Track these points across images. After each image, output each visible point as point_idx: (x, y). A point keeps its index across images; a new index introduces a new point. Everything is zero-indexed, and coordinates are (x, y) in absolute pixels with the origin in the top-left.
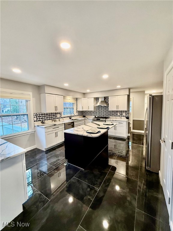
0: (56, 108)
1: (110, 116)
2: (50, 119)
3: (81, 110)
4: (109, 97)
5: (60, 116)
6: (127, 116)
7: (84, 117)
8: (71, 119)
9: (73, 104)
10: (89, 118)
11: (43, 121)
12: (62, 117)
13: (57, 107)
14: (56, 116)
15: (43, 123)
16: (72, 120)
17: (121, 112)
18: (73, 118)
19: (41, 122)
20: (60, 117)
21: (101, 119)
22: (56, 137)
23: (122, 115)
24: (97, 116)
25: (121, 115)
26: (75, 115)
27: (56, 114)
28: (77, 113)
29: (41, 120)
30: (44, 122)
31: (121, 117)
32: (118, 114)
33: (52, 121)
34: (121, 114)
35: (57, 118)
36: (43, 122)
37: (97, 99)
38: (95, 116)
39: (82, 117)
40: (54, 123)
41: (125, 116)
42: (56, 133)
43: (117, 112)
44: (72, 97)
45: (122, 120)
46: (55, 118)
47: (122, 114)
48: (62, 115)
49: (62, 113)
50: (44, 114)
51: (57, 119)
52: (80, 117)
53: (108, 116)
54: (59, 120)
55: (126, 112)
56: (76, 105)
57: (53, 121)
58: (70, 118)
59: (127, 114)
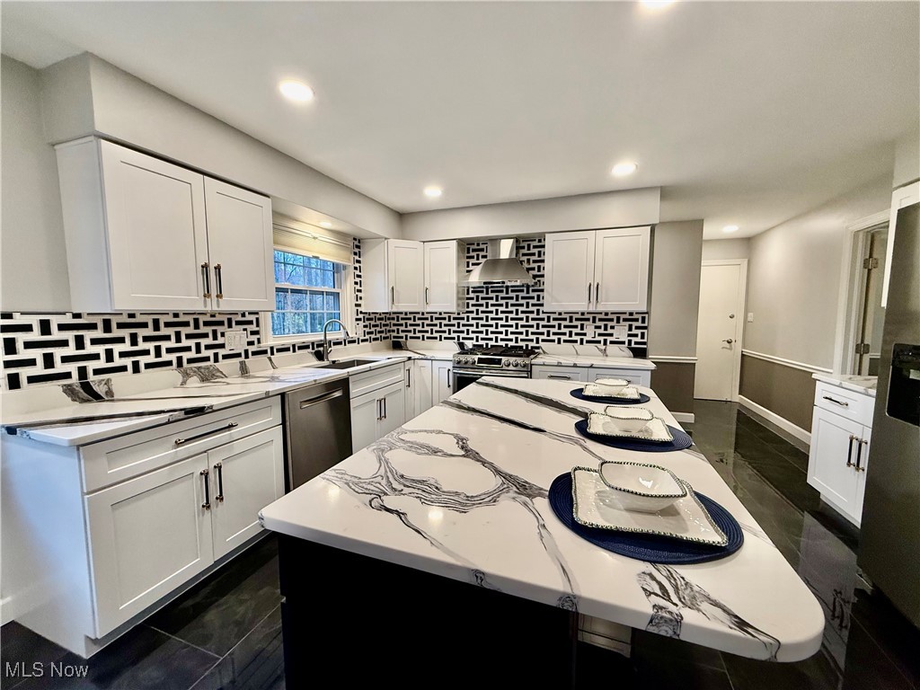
0: (211, 275)
1: (541, 344)
2: (169, 363)
3: (383, 307)
4: (549, 239)
5: (251, 343)
6: (634, 339)
7: (397, 346)
8: (326, 363)
9: (337, 268)
10: (429, 354)
11: (91, 378)
12: (265, 345)
13: (218, 268)
14: (220, 340)
15: (89, 393)
16: (335, 365)
17: (606, 320)
18: (338, 354)
19: (69, 390)
20: (252, 349)
21: (504, 359)
22: (207, 506)
23: (609, 339)
24: (469, 344)
25: (602, 339)
26: (352, 335)
27: (221, 323)
28: (361, 323)
29: (68, 375)
30: (101, 390)
31: (601, 346)
32: (590, 331)
33: (186, 375)
34: (602, 331)
35: (221, 352)
36: (87, 387)
37: (471, 249)
38: (461, 345)
39: (388, 348)
40: (196, 392)
41: (626, 339)
42: (206, 475)
43: (583, 318)
44: (328, 224)
45: (609, 362)
46: (210, 353)
47: (609, 331)
48: (262, 336)
49: (267, 323)
50: (99, 321)
51: (223, 365)
52: (375, 350)
53: (531, 344)
54: (244, 371)
55: (630, 318)
56: (351, 280)
57: (194, 382)
58: (320, 356)
59: (634, 331)
